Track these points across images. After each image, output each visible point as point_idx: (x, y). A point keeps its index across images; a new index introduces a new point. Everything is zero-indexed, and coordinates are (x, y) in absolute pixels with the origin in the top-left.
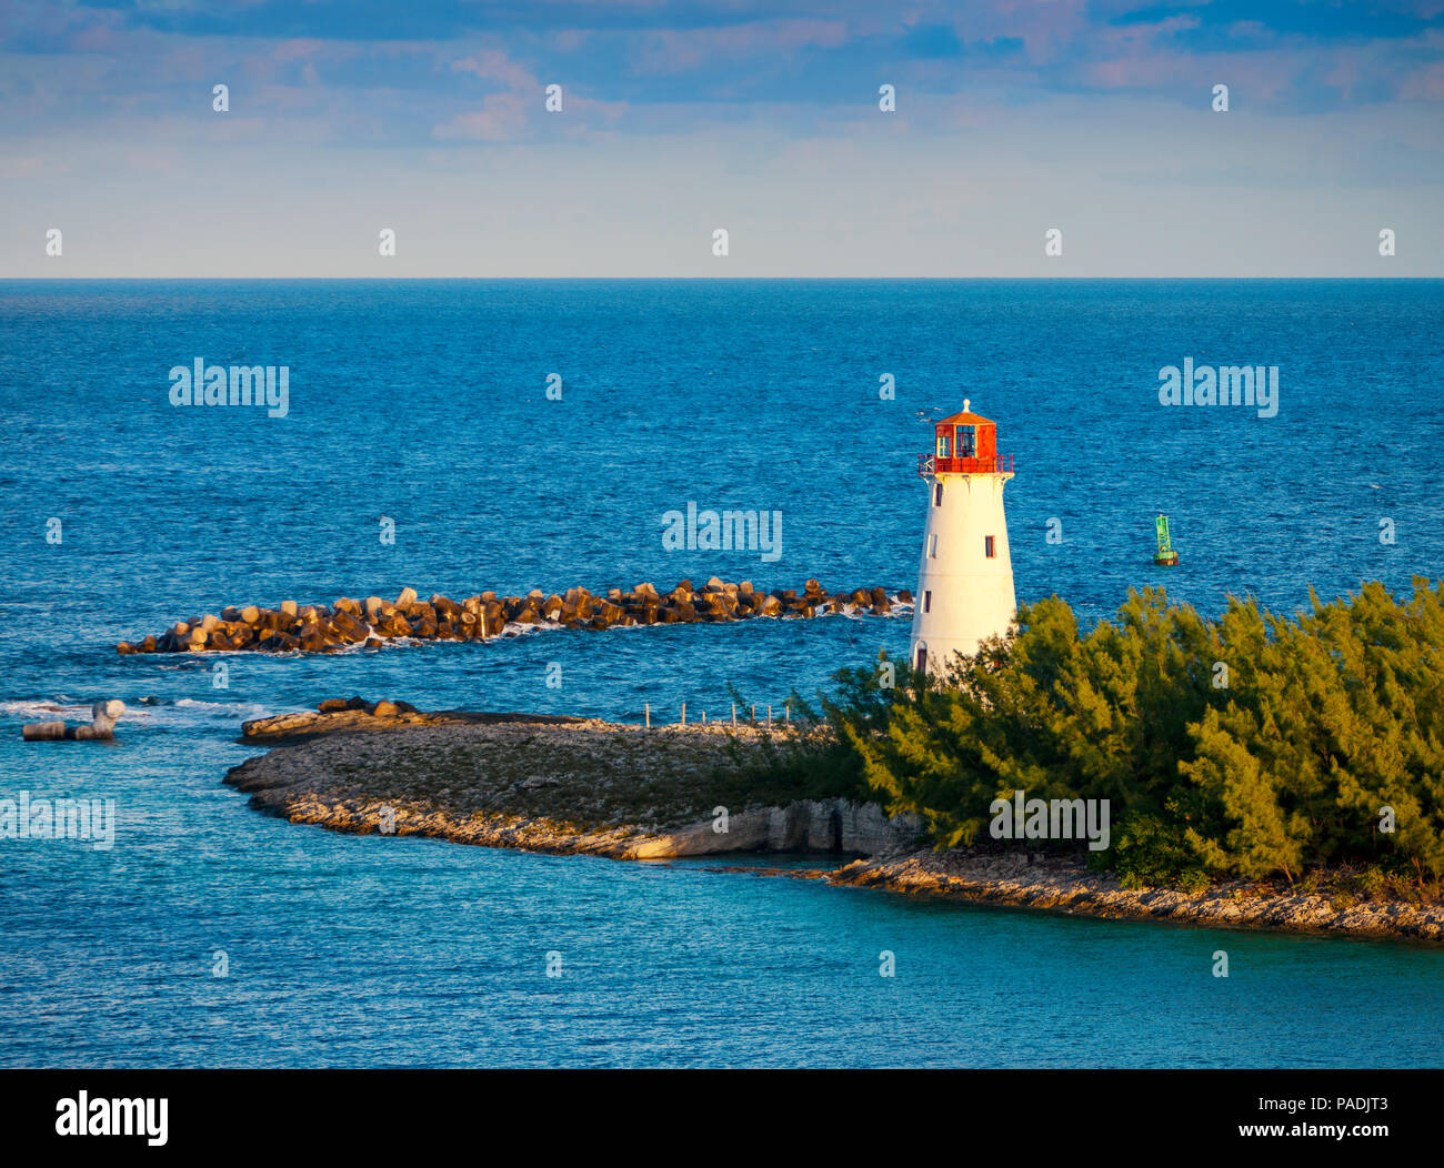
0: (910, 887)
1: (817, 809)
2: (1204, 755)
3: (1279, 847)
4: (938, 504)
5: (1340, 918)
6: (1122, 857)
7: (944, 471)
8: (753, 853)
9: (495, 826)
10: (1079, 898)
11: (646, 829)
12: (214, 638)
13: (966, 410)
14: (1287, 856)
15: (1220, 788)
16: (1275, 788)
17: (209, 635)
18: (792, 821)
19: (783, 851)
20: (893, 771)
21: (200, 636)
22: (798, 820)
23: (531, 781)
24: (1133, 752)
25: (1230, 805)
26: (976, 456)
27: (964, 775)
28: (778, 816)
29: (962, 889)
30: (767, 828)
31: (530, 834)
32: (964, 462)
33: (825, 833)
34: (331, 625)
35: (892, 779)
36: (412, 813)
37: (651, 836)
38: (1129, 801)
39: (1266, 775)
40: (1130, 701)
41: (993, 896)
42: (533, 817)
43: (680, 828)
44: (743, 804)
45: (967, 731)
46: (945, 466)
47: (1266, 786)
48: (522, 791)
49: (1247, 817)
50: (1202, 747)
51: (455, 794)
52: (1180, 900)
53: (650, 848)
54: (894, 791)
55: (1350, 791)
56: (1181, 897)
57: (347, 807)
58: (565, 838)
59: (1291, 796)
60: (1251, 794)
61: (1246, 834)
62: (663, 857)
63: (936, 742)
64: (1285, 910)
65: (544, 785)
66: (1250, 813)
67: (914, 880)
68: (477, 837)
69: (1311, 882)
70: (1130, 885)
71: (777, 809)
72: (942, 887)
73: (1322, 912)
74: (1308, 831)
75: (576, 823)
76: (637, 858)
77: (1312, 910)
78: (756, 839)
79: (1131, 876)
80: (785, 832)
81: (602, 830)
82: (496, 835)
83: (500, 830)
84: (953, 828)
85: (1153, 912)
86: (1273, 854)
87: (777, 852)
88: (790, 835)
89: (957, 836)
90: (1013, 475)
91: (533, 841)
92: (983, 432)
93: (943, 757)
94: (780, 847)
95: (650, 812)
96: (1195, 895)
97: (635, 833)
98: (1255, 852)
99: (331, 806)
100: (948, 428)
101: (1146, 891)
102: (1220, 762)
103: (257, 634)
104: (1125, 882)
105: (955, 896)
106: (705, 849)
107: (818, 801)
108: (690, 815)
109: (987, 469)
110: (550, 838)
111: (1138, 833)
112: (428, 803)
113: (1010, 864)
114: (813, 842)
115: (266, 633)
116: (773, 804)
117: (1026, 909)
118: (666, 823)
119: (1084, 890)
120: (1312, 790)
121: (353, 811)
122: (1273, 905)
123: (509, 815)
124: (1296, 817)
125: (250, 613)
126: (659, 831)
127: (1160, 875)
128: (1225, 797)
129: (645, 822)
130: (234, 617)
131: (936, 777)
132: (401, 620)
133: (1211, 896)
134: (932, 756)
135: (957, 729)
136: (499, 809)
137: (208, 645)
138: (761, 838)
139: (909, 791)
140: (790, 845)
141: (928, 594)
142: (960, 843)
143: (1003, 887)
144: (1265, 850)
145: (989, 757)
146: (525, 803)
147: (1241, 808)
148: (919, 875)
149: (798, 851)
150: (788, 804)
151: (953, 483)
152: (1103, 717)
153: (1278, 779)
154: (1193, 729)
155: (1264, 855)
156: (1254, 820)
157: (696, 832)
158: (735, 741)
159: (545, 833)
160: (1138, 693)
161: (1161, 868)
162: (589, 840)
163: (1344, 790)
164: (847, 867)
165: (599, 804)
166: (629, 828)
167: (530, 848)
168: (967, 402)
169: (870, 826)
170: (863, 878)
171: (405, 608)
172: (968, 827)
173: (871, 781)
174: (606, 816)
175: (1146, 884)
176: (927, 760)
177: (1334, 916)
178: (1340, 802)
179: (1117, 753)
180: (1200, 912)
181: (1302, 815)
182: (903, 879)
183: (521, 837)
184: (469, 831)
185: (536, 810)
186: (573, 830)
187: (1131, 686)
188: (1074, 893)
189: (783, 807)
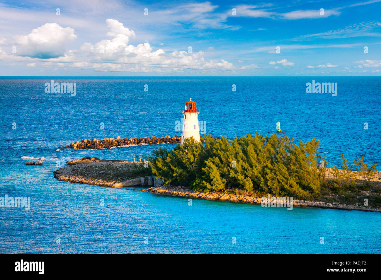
0: (159, 192)
1: (150, 177)
2: (207, 167)
3: (220, 184)
4: (185, 119)
5: (230, 198)
6: (194, 187)
7: (186, 112)
8: (138, 186)
9: (92, 181)
10: (187, 194)
11: (118, 181)
12: (78, 146)
13: (191, 100)
14: (222, 186)
15: (210, 173)
16: (220, 173)
17: (77, 145)
18: (145, 180)
19: (143, 186)
20: (157, 170)
21: (76, 145)
22: (146, 180)
23: (101, 172)
24: (198, 166)
25: (211, 176)
26: (192, 109)
27: (169, 170)
28: (142, 179)
29: (168, 193)
30: (140, 181)
31: (98, 182)
32: (190, 111)
33: (151, 182)
34: (101, 143)
35: (157, 171)
36: (79, 178)
37: (118, 183)
38: (197, 176)
39: (218, 171)
40: (197, 156)
41: (172, 194)
42: (99, 179)
43: (124, 181)
44: (136, 177)
45: (170, 162)
46: (186, 111)
47: (218, 173)
48: (99, 174)
49: (214, 178)
50: (207, 165)
51: (88, 175)
52: (203, 195)
53: (117, 185)
54: (157, 174)
55: (232, 174)
56: (204, 194)
57: (69, 177)
58: (103, 183)
59: (223, 174)
60: (215, 174)
61: (214, 182)
62: (120, 187)
63: (165, 164)
64: (221, 197)
65: (103, 173)
66: (215, 178)
67: (160, 191)
68: (88, 183)
69: (226, 192)
70: (195, 192)
71: (142, 178)
72: (165, 192)
73: (227, 197)
74: (226, 181)
75: (106, 180)
76: (115, 187)
77: (225, 197)
78: (138, 183)
79: (195, 190)
80: (144, 182)
81: (110, 182)
82: (92, 183)
83: (93, 181)
84: (167, 181)
85: (198, 197)
86: (219, 186)
87: (142, 186)
88: (144, 183)
89: (167, 182)
90: (199, 113)
91: (98, 184)
92: (193, 104)
93: (165, 167)
94: (143, 185)
95: (120, 178)
96: (206, 194)
97: (116, 182)
98: (215, 185)
99: (66, 177)
100: (187, 104)
101: (198, 193)
102: (210, 167)
103: (87, 145)
104: (194, 191)
105: (166, 194)
106: (129, 185)
107: (150, 176)
108: (127, 179)
109: (194, 112)
110: (101, 183)
111: (197, 182)
112: (82, 176)
113: (178, 188)
114: (149, 184)
115: (89, 145)
116: (141, 177)
117: (177, 196)
118: (122, 180)
119: (188, 193)
120: (226, 173)
121: (69, 178)
122: (219, 196)
123: (95, 179)
124: (223, 179)
125: (86, 141)
126: (120, 182)
127: (201, 190)
128: (210, 175)
129: (118, 180)
130: (83, 142)
131: (164, 171)
132: (116, 142)
133: (209, 194)
134: (163, 167)
135: (168, 162)
136: (94, 178)
137: (77, 147)
138: (139, 183)
139: (160, 174)
140: (145, 184)
141: (183, 136)
142: (168, 184)
143: (174, 192)
144: (217, 185)
145: (172, 167)
146: (99, 177)
147: (213, 177)
148: (162, 190)
149: (146, 186)
150: (144, 177)
151: (188, 114)
152: (192, 160)
153: (220, 171)
154: (206, 161)
155: (217, 186)
156: (215, 179)
157: (127, 182)
158: (135, 164)
159: (100, 182)
160: (199, 154)
161: (201, 189)
162: (107, 183)
163: (231, 174)
164: (150, 189)
165: (112, 176)
166: (115, 181)
167: (97, 185)
168: (191, 99)
169: (158, 181)
170: (152, 191)
171: (118, 140)
172: (169, 181)
173: (153, 172)
174: (112, 179)
175: (199, 192)
176: (163, 168)
177: (229, 198)
178: (230, 176)
179: (195, 167)
180: (206, 197)
181: (225, 178)
182: (158, 191)
183: (96, 183)
184: (87, 182)
185: (100, 178)
186: (105, 181)
187: (197, 154)
188: (186, 194)
189: (143, 177)
